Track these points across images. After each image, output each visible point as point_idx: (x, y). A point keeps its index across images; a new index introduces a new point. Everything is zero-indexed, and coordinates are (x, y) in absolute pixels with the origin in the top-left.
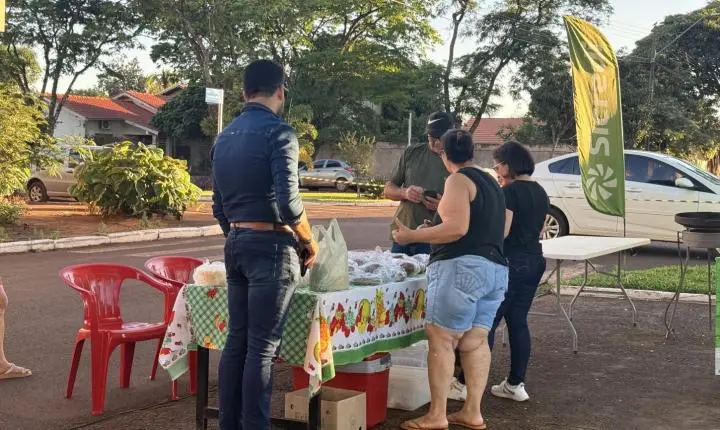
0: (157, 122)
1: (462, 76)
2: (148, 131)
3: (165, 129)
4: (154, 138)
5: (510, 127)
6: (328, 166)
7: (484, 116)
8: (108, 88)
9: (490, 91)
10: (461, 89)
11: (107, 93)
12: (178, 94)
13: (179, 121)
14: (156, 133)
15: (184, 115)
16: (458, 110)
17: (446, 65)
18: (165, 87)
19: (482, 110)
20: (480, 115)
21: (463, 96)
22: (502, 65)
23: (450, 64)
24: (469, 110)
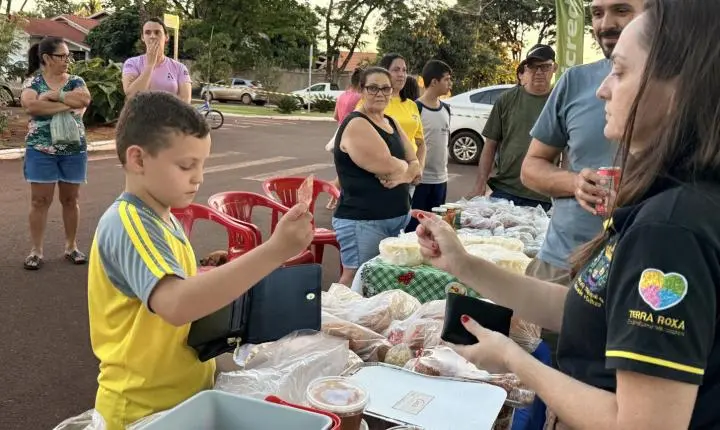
0: (89, 41)
1: (339, 17)
2: (82, 48)
3: (96, 47)
4: (87, 54)
5: (367, 60)
6: (236, 83)
7: (356, 50)
8: (44, 11)
9: (361, 31)
10: (339, 27)
11: (43, 16)
12: (106, 18)
13: (108, 41)
14: (89, 49)
15: (113, 35)
16: (336, 45)
17: (328, 7)
18: (92, 12)
19: (355, 45)
20: (353, 49)
21: (340, 34)
22: (371, 10)
23: (331, 7)
24: (345, 45)
